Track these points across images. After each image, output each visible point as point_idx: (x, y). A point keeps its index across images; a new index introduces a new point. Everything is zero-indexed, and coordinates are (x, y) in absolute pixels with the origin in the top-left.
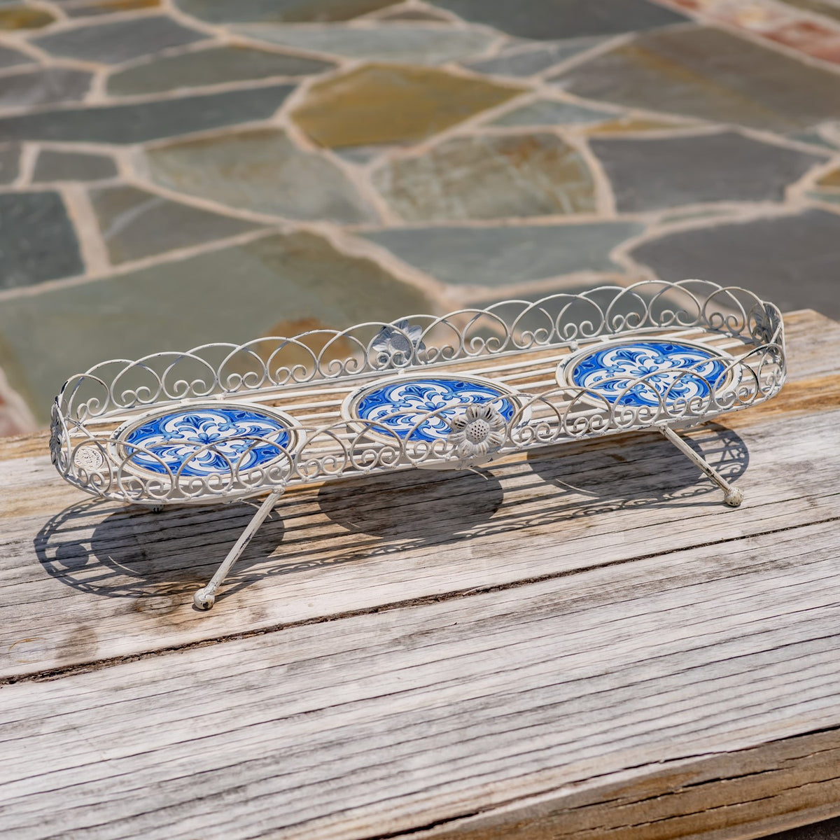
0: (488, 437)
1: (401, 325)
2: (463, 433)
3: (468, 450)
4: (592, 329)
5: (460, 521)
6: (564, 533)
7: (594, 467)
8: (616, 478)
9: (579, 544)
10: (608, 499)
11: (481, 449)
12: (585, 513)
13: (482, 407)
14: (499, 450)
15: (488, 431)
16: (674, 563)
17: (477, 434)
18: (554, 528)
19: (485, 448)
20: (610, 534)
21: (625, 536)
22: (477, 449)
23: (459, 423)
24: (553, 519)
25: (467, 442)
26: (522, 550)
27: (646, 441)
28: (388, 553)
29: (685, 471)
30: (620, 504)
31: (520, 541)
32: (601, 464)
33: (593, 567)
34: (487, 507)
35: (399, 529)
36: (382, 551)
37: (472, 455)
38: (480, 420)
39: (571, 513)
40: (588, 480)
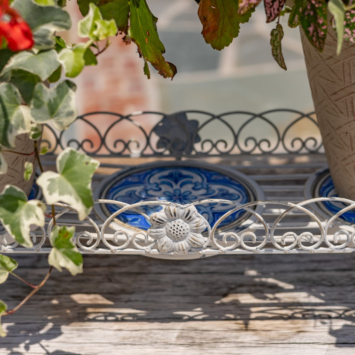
0: (188, 238)
2: (163, 230)
3: (168, 246)
5: (188, 299)
6: (273, 334)
7: (337, 267)
8: (351, 283)
9: (280, 350)
10: (333, 304)
11: (181, 248)
12: (304, 315)
13: (182, 208)
14: (201, 250)
15: (187, 231)
17: (176, 233)
18: (266, 326)
19: (185, 247)
20: (314, 345)
21: (327, 350)
22: (177, 247)
23: (156, 220)
24: (270, 316)
25: (166, 239)
26: (223, 345)
28: (106, 320)
30: (341, 312)
31: (228, 334)
32: (345, 266)
34: (221, 290)
35: (133, 297)
36: (103, 318)
37: (173, 251)
38: (180, 220)
39: (289, 312)
40: (324, 280)
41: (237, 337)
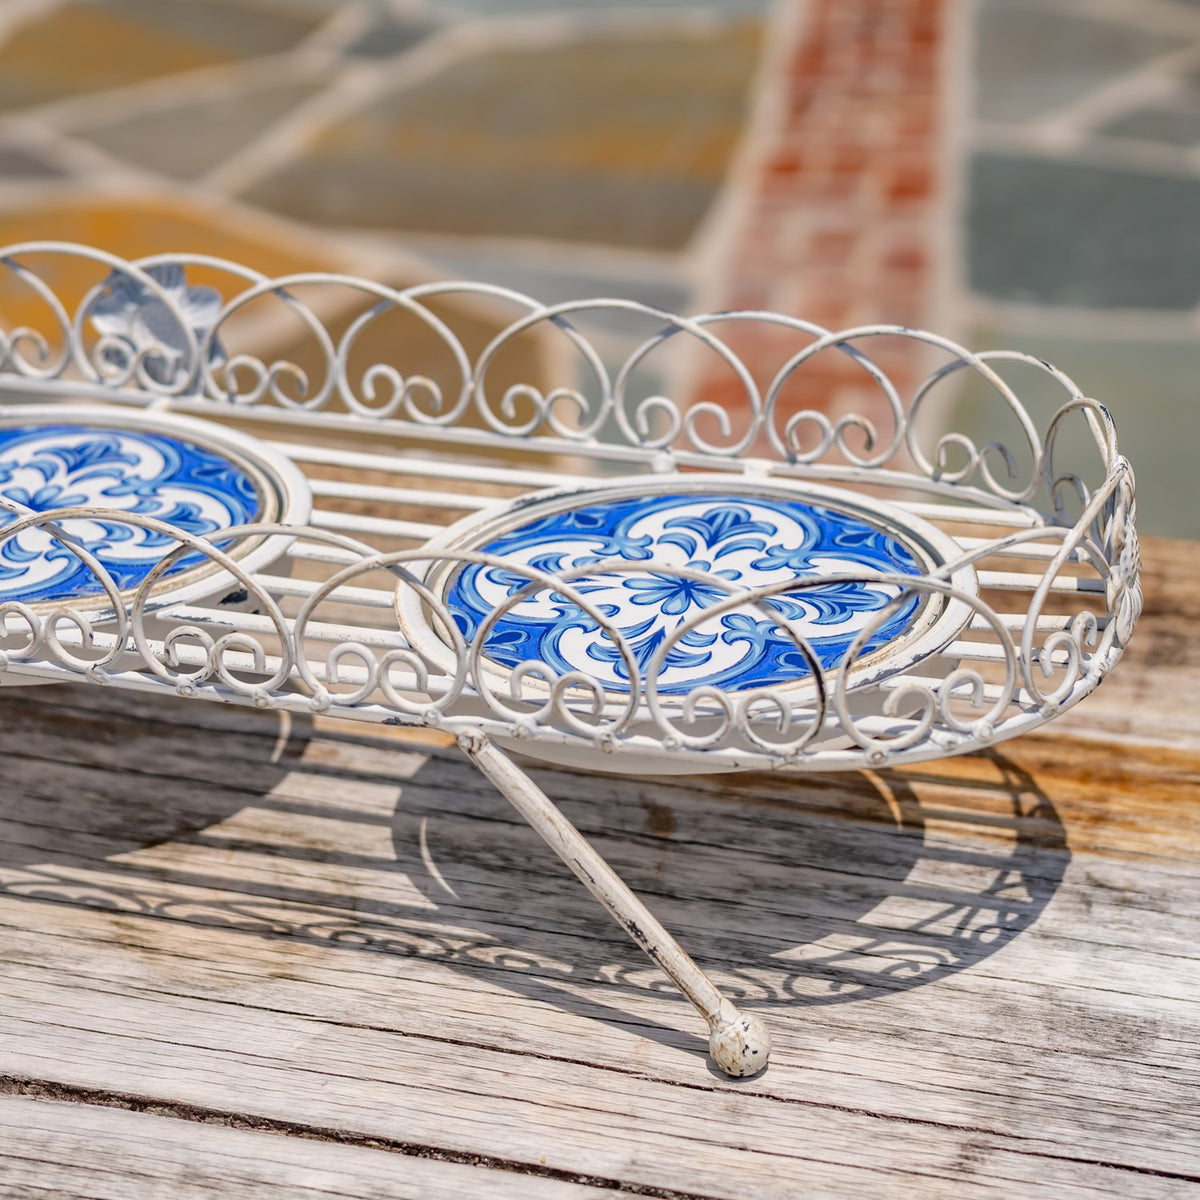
1: (169, 275)
4: (727, 430)
9: (174, 1013)
12: (338, 935)
16: (297, 1177)
27: (803, 801)
29: (774, 919)
30: (459, 945)
31: (64, 947)
33: (102, 1097)
39: (300, 919)
41: (80, 960)
